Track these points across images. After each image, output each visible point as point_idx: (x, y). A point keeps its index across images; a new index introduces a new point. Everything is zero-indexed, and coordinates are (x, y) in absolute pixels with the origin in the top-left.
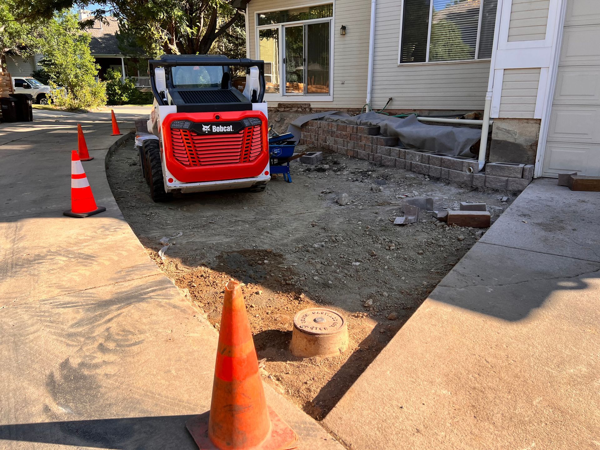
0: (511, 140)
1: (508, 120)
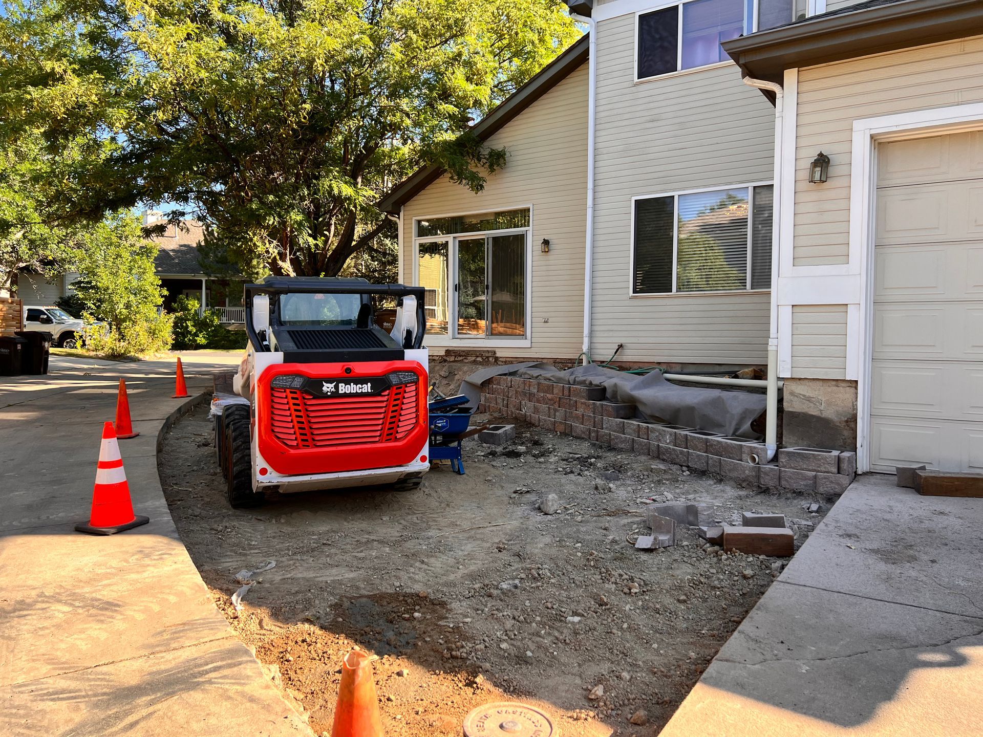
0: (814, 412)
1: (806, 381)
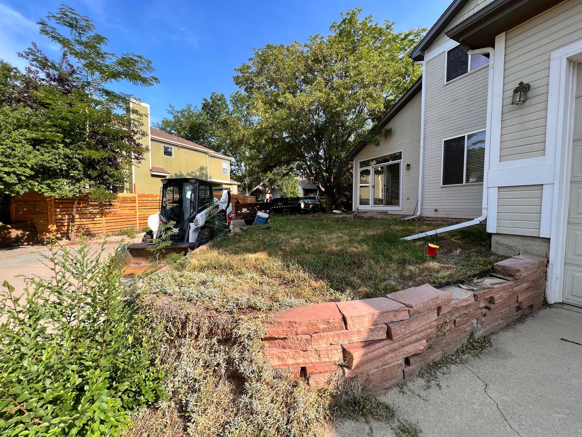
1: (508, 236)
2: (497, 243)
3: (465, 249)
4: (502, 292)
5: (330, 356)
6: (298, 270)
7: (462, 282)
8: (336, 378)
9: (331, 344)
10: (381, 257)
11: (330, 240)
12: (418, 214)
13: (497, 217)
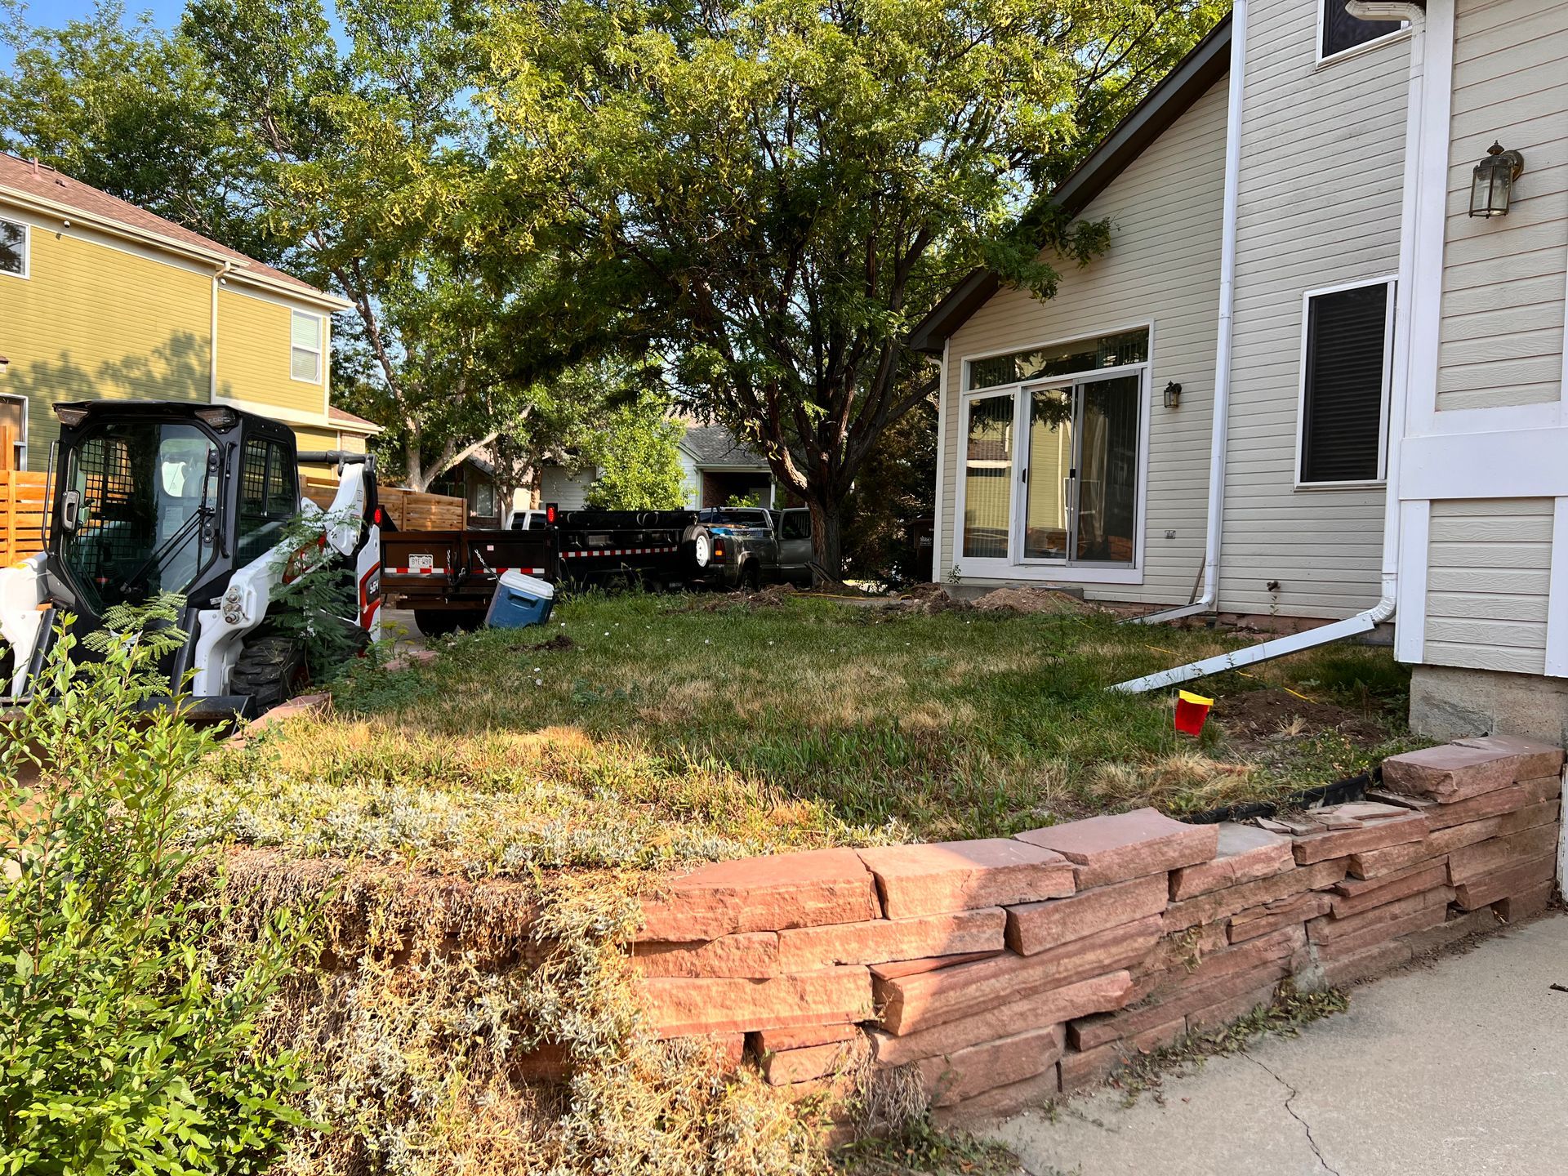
1: (1460, 675)
2: (1427, 699)
3: (1321, 721)
4: (1388, 842)
5: (834, 997)
6: (718, 776)
7: (1269, 812)
8: (850, 1064)
9: (838, 964)
10: (1017, 742)
11: (832, 688)
12: (1206, 599)
13: (1428, 606)
